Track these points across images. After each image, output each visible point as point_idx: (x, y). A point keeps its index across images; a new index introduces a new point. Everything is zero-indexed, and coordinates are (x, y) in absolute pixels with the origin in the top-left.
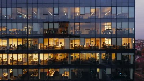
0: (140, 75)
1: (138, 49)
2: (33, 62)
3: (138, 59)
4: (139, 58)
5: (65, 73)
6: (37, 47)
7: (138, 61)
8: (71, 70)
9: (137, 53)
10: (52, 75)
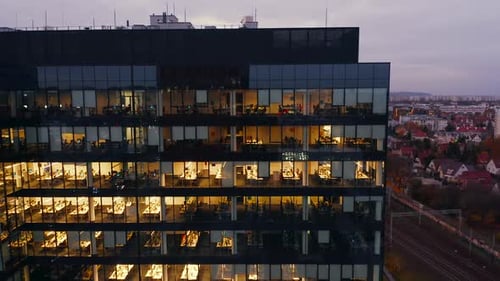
0: (454, 229)
1: (473, 137)
2: (151, 216)
3: (464, 172)
4: (466, 169)
5: (224, 239)
6: (158, 182)
7: (462, 181)
8: (239, 235)
9: (465, 152)
10: (194, 245)
